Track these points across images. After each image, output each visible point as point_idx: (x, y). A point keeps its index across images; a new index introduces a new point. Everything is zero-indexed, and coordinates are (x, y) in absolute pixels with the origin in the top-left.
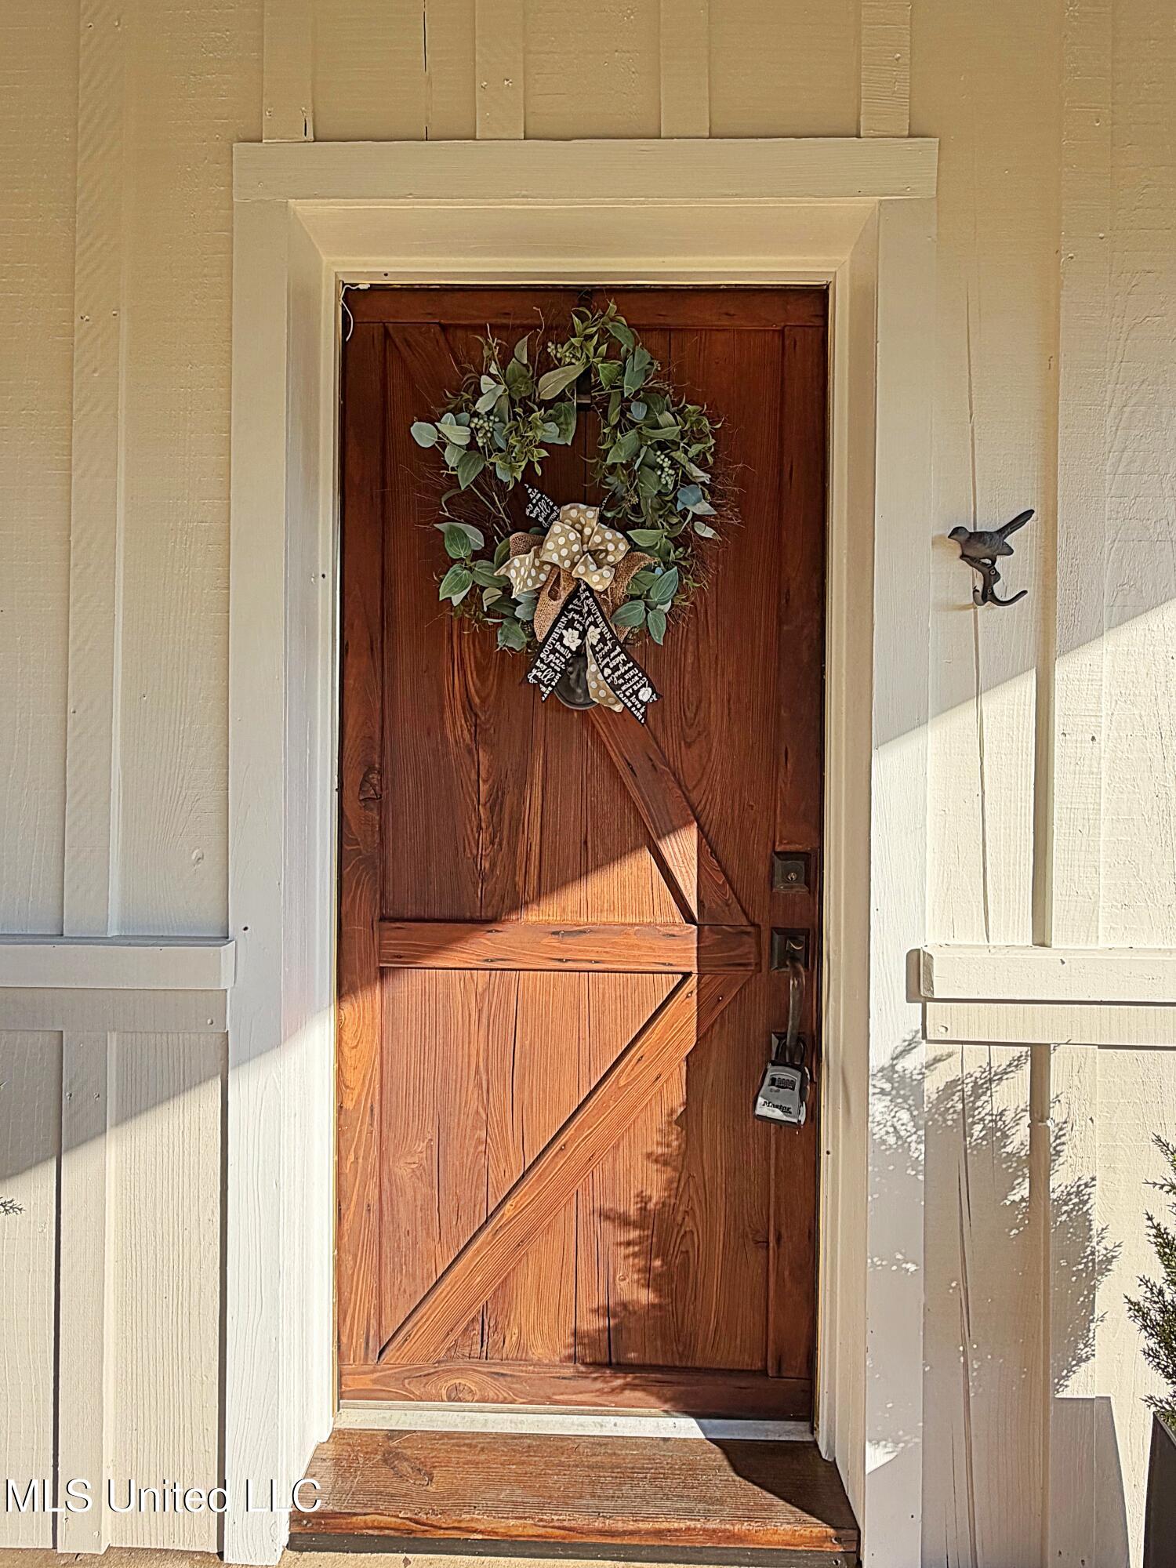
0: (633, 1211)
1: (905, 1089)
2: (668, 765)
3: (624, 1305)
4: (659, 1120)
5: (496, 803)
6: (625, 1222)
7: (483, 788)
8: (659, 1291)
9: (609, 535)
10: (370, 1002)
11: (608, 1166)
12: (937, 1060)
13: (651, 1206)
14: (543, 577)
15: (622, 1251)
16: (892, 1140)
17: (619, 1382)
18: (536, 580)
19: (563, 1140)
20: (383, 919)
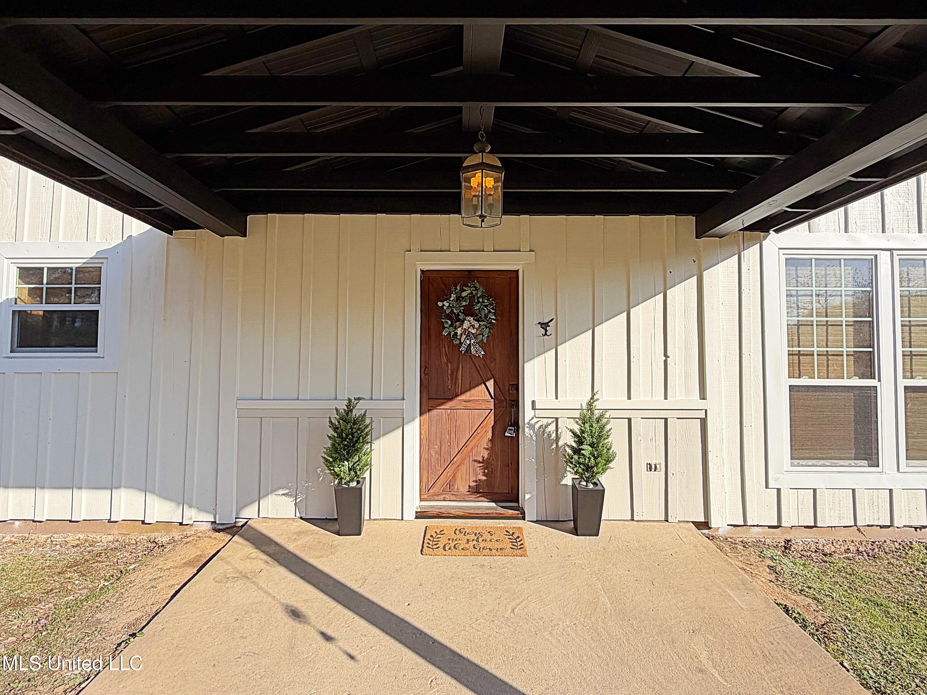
0: (481, 460)
1: (532, 427)
2: (487, 366)
3: (479, 480)
4: (486, 441)
5: (452, 374)
6: (479, 462)
7: (449, 372)
8: (487, 476)
9: (475, 323)
10: (426, 416)
11: (476, 450)
12: (538, 421)
13: (485, 459)
14: (463, 331)
15: (479, 468)
16: (529, 436)
17: (478, 496)
18: (461, 331)
19: (466, 444)
20: (428, 399)
